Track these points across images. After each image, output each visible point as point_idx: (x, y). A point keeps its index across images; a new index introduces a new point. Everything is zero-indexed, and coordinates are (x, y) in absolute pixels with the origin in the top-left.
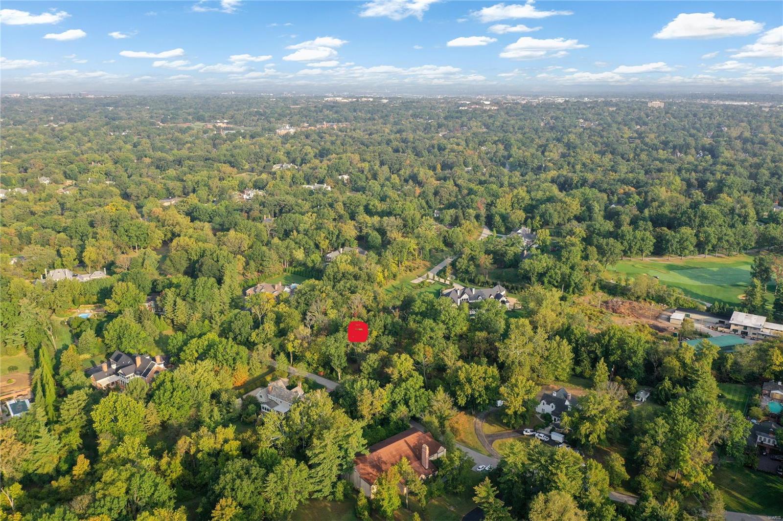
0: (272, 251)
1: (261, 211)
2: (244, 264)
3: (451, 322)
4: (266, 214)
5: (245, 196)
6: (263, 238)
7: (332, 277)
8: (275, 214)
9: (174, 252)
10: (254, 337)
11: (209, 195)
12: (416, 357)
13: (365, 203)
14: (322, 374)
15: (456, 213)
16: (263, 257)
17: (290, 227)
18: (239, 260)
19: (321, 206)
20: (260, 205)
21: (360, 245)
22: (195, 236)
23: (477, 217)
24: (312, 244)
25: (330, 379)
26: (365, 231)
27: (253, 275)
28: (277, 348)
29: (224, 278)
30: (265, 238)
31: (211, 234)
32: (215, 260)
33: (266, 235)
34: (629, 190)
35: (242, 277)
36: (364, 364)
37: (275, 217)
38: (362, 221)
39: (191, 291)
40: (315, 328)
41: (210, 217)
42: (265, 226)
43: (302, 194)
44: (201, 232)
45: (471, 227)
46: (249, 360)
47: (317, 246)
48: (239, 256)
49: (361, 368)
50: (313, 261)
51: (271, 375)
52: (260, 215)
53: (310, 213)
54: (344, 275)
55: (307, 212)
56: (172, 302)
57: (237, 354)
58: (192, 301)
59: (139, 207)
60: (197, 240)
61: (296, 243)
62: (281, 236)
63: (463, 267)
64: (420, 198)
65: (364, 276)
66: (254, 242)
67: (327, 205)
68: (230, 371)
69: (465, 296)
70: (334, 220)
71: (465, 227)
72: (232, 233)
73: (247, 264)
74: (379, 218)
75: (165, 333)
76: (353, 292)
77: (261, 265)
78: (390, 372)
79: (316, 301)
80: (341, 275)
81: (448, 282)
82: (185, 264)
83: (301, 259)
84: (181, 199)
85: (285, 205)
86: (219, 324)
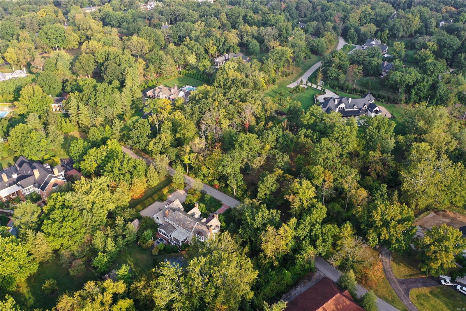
0: (169, 56)
1: (160, 19)
2: (145, 67)
3: (345, 140)
4: (164, 22)
5: (149, 7)
6: (161, 43)
7: (222, 84)
8: (171, 21)
9: (84, 54)
10: (151, 147)
11: (121, 5)
12: (316, 182)
13: (243, 15)
14: (217, 186)
15: (318, 25)
16: (161, 59)
17: (184, 33)
18: (140, 63)
19: (207, 16)
20: (159, 14)
21: (241, 51)
22: (103, 40)
23: (334, 28)
24: (202, 50)
25: (225, 193)
26: (246, 38)
27: (152, 76)
28: (174, 158)
29: (126, 81)
30: (163, 42)
31: (117, 38)
32: (118, 63)
33: (163, 40)
34: (451, 9)
35: (142, 79)
36: (262, 186)
37: (171, 24)
38: (244, 30)
39: (92, 96)
40: (210, 138)
41: (120, 23)
42: (163, 32)
43: (192, 6)
44: (109, 36)
45: (331, 37)
46: (146, 172)
47: (206, 51)
48: (140, 60)
49: (259, 189)
50: (204, 66)
51: (167, 187)
52: (159, 22)
53: (200, 22)
54: (233, 82)
55: (197, 21)
56: (76, 106)
57: (135, 167)
58: (94, 106)
59: (65, 13)
60: (105, 44)
61: (189, 49)
62: (176, 41)
63: (334, 75)
64: (286, 11)
65: (251, 84)
66: (154, 46)
67: (213, 15)
68: (127, 186)
69: (342, 105)
70: (219, 28)
71: (327, 37)
72: (135, 38)
73: (147, 66)
74: (257, 28)
75: (71, 133)
76: (243, 101)
77: (159, 68)
78: (291, 200)
79: (209, 110)
80: (231, 82)
81: (320, 88)
82: (92, 67)
83: (194, 63)
84: (99, 7)
85: (179, 14)
86: (119, 130)
